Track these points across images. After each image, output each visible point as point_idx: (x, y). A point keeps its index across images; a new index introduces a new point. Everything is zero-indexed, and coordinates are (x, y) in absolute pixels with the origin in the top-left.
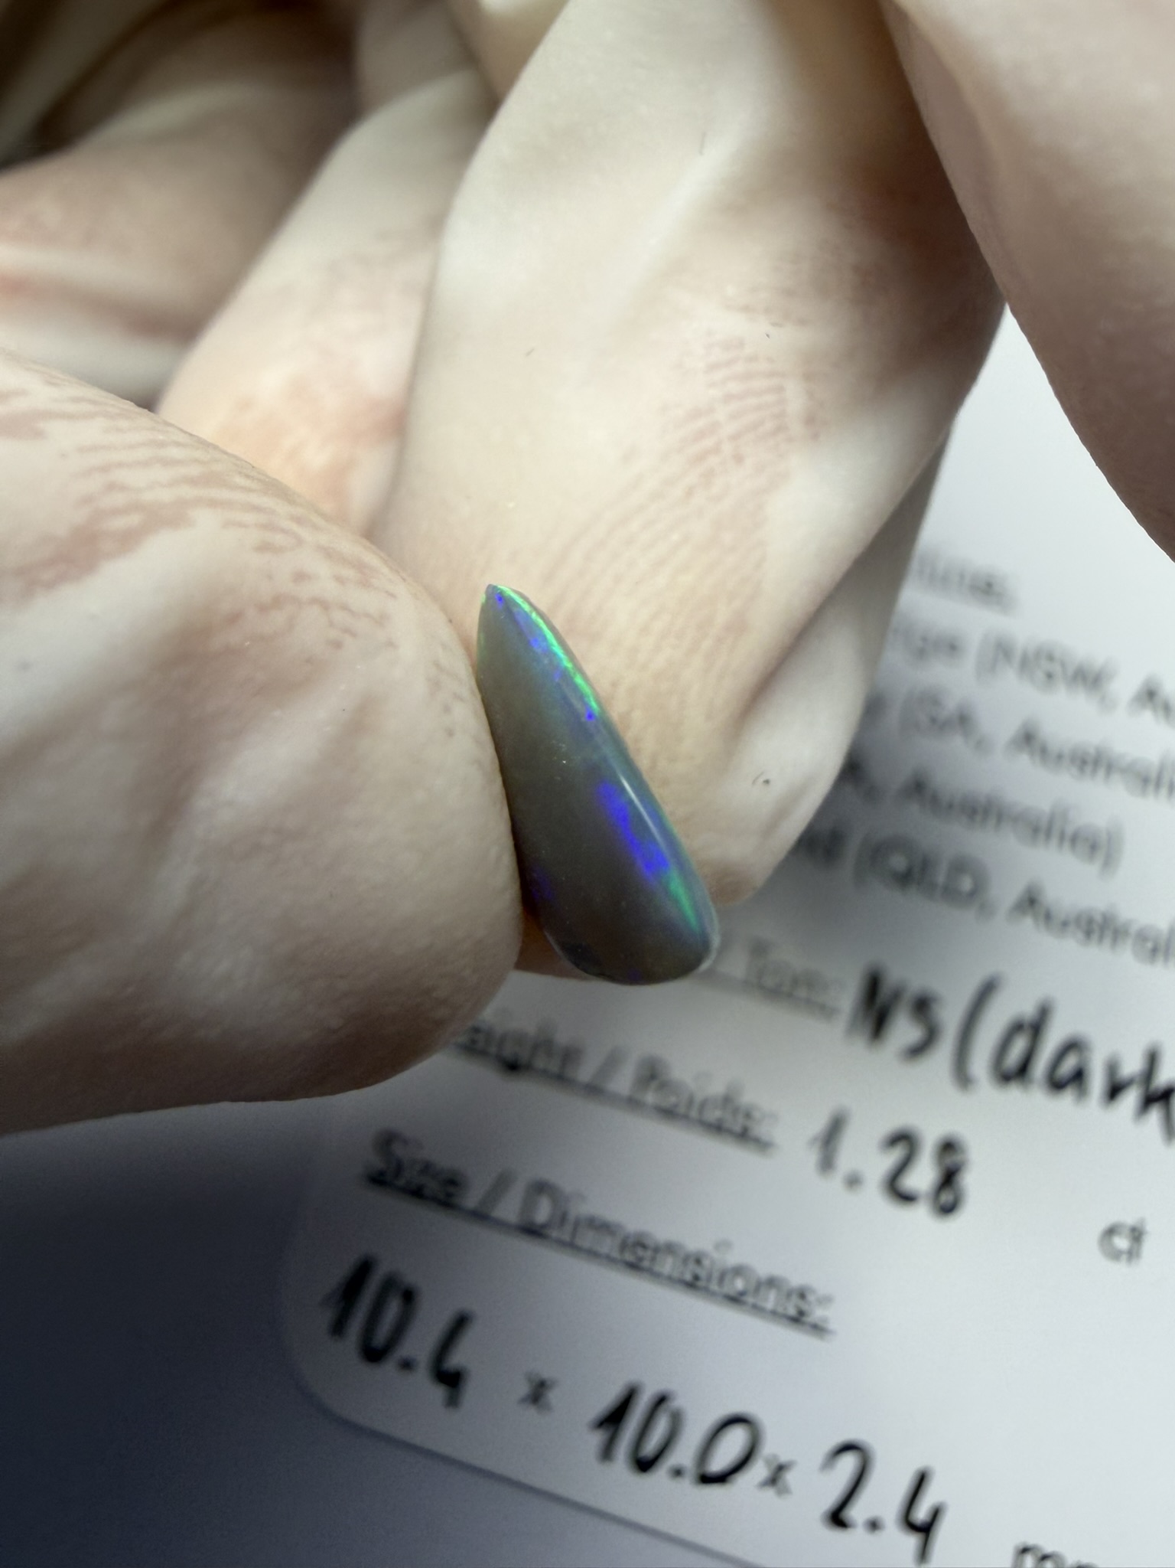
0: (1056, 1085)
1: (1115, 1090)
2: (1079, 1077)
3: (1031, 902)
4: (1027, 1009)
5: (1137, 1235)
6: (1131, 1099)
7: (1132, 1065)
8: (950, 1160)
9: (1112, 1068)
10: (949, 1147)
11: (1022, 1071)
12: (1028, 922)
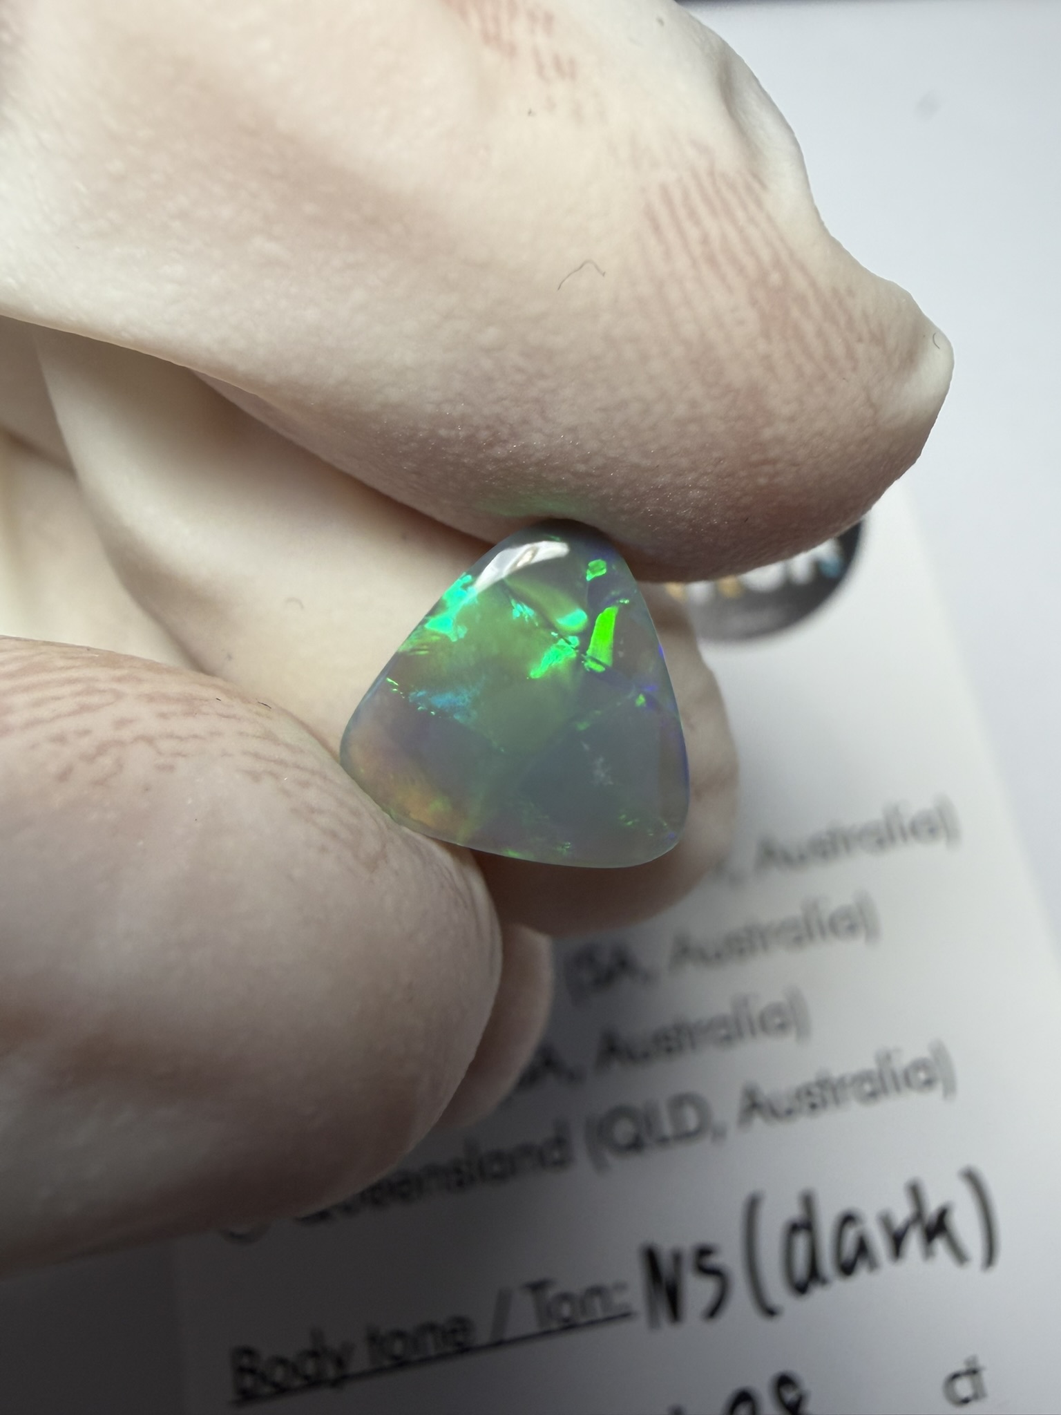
0: (847, 1269)
1: (897, 1241)
2: (863, 1248)
3: (754, 1105)
4: (794, 1211)
5: (973, 1372)
6: (914, 1242)
7: (902, 1212)
8: (790, 1396)
9: (886, 1221)
10: (784, 1381)
11: (814, 1275)
12: (758, 1122)
